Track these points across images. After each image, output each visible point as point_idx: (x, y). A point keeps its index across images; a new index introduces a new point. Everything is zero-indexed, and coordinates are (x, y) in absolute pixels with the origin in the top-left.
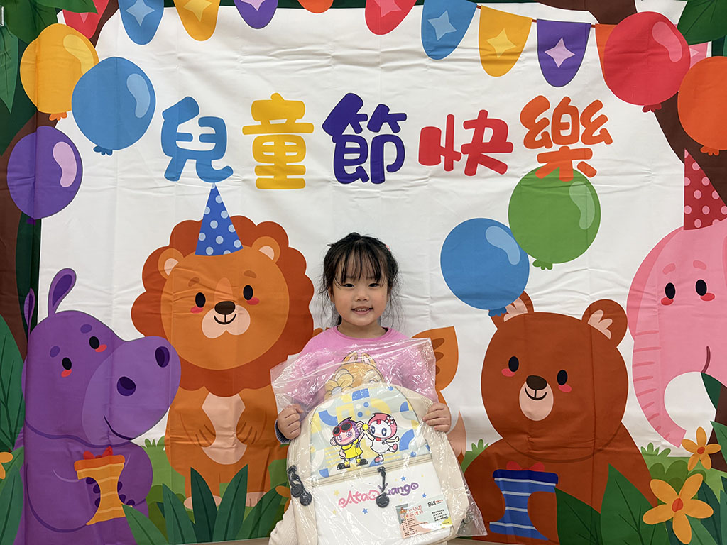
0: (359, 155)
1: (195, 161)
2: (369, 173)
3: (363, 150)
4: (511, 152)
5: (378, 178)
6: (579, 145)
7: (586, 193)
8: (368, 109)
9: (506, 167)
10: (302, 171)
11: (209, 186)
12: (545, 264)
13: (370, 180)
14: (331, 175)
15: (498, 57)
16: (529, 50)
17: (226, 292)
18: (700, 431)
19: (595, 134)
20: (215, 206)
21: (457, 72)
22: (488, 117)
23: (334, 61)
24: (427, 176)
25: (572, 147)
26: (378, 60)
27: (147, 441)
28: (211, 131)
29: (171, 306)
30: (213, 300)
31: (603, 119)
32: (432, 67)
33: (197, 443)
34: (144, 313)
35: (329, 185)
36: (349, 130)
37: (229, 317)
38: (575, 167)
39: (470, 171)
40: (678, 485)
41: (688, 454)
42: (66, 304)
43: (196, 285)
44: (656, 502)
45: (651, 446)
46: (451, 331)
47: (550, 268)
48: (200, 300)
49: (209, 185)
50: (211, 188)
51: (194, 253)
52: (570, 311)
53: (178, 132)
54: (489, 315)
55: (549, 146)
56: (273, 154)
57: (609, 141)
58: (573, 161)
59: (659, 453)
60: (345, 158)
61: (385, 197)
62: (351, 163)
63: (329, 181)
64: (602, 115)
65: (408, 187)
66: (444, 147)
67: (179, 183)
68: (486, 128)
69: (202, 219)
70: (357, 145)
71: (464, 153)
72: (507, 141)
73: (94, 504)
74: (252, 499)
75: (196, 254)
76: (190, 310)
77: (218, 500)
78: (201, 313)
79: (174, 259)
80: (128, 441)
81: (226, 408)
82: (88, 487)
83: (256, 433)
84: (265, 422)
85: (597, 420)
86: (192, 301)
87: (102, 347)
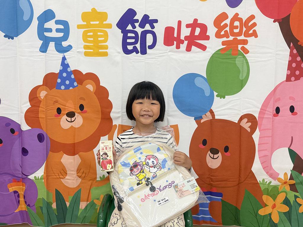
0: (134, 40)
1: (54, 43)
2: (139, 49)
3: (136, 38)
4: (209, 40)
5: (144, 52)
6: (242, 37)
7: (243, 62)
8: (139, 17)
9: (206, 47)
10: (106, 47)
12: (222, 96)
13: (140, 53)
14: (120, 49)
17: (71, 107)
18: (286, 174)
19: (249, 33)
20: (65, 65)
22: (198, 22)
24: (167, 52)
25: (239, 38)
28: (61, 27)
29: (44, 114)
30: (65, 111)
31: (255, 25)
33: (58, 177)
34: (31, 117)
36: (130, 27)
37: (73, 119)
38: (239, 49)
39: (188, 49)
41: (279, 184)
43: (57, 104)
44: (265, 205)
45: (263, 180)
46: (176, 126)
47: (224, 98)
48: (59, 111)
49: (61, 55)
50: (62, 56)
51: (55, 88)
53: (44, 27)
54: (194, 119)
55: (228, 37)
56: (92, 39)
57: (256, 36)
58: (239, 45)
59: (267, 183)
60: (127, 41)
61: (147, 61)
62: (131, 44)
63: (120, 53)
64: (254, 22)
65: (158, 57)
66: (176, 37)
67: (47, 54)
68: (197, 28)
69: (59, 72)
70: (133, 35)
71: (185, 40)
72: (207, 35)
73: (18, 202)
74: (83, 205)
75: (56, 89)
76: (54, 116)
77: (68, 204)
78: (59, 117)
79: (45, 91)
80: (26, 177)
81: (72, 161)
82: (15, 195)
83: (86, 174)
84: (90, 168)
85: (241, 169)
86: (55, 111)
87: (16, 133)
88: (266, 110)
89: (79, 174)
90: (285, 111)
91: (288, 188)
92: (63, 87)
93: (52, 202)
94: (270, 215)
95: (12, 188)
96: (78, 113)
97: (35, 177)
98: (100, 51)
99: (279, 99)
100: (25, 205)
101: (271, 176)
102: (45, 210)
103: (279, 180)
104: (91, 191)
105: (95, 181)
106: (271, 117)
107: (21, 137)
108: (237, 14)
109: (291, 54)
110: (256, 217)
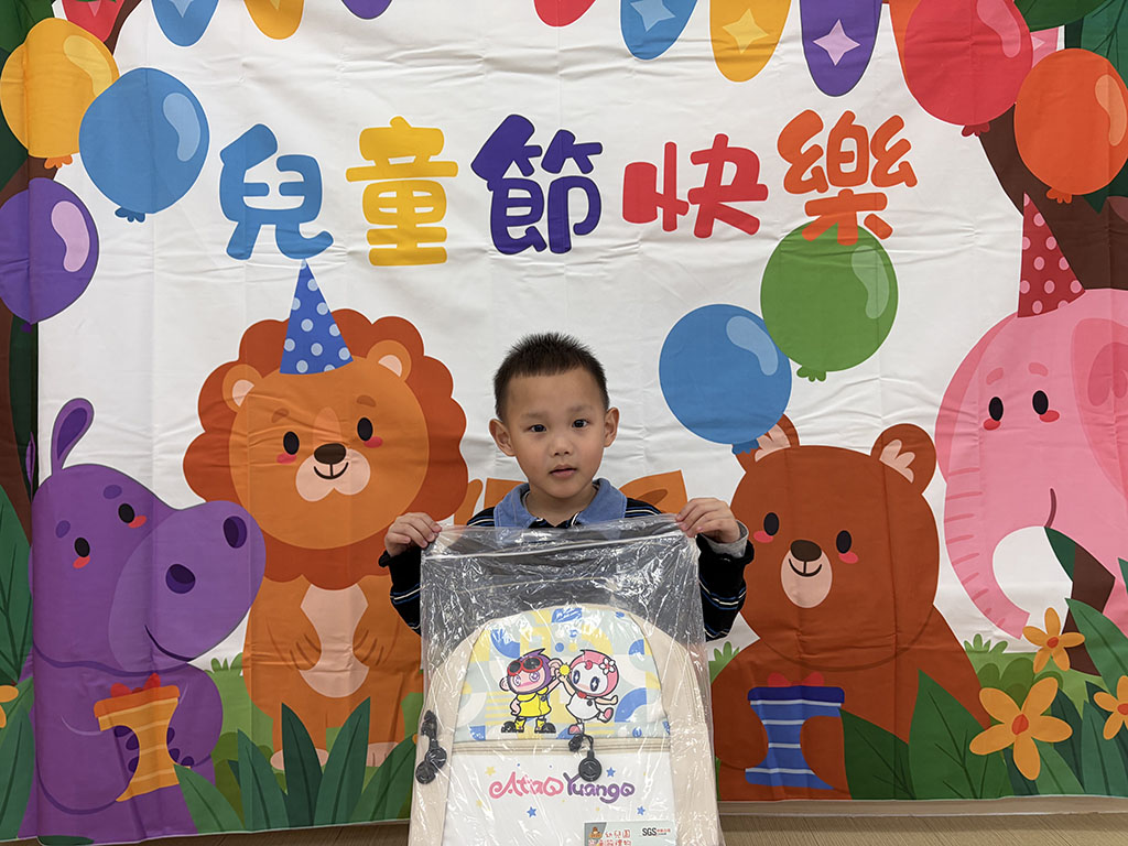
0: (529, 209)
1: (274, 226)
2: (546, 237)
3: (535, 201)
4: (765, 199)
5: (561, 245)
6: (868, 188)
7: (876, 264)
8: (542, 138)
9: (757, 222)
10: (441, 236)
11: (296, 266)
12: (815, 373)
13: (548, 249)
14: (487, 241)
15: (742, 52)
16: (790, 39)
17: (329, 429)
18: (1051, 613)
19: (889, 172)
20: (308, 295)
21: (677, 77)
22: (729, 146)
23: (487, 67)
24: (636, 240)
25: (857, 190)
26: (555, 63)
27: (215, 661)
28: (297, 177)
29: (246, 453)
30: (311, 443)
31: (904, 146)
32: (639, 72)
33: (292, 663)
34: (203, 465)
35: (486, 258)
36: (513, 172)
37: (337, 468)
38: (861, 223)
39: (703, 231)
40: (1019, 696)
41: (1033, 648)
42: (78, 455)
43: (283, 420)
44: (989, 722)
45: (978, 638)
46: (677, 477)
47: (822, 378)
48: (291, 443)
49: (296, 264)
50: (299, 268)
52: (853, 442)
53: (245, 181)
54: (734, 452)
55: (823, 189)
56: (394, 210)
57: (912, 182)
58: (858, 213)
59: (991, 649)
60: (508, 214)
61: (570, 274)
62: (518, 221)
63: (485, 251)
64: (903, 140)
65: (606, 257)
66: (662, 193)
67: (252, 261)
68: (725, 163)
69: (288, 317)
70: (526, 194)
71: (692, 203)
72: (759, 182)
73: (127, 767)
74: (377, 754)
75: (281, 372)
76: (275, 459)
77: (323, 757)
78: (294, 464)
79: (247, 382)
80: (184, 662)
82: (118, 742)
83: (383, 647)
84: (397, 630)
85: (897, 602)
86: (278, 444)
87: (139, 520)
91: (1062, 662)
95: (110, 719)
96: (355, 447)
102: (246, 773)
103: (1032, 635)
105: (415, 673)
108: (849, 116)
109: (1029, 230)
110: (963, 766)
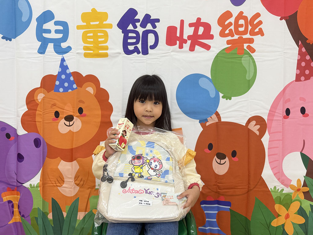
0: (136, 40)
1: (53, 44)
2: (140, 50)
3: (137, 38)
4: (213, 39)
5: (145, 52)
6: (248, 36)
7: (250, 62)
8: (140, 16)
9: (210, 47)
10: (107, 48)
11: (60, 57)
12: (228, 97)
13: (141, 53)
14: (121, 50)
17: (69, 110)
18: (299, 181)
19: (255, 31)
20: (64, 67)
22: (201, 21)
24: (169, 52)
25: (244, 37)
28: (61, 28)
29: (41, 117)
30: (63, 115)
31: (260, 23)
33: (55, 185)
34: (27, 121)
35: (121, 56)
36: (130, 27)
37: (71, 123)
38: (245, 48)
39: (192, 49)
41: (292, 191)
43: (54, 107)
45: (275, 188)
47: (230, 99)
48: (57, 114)
50: (61, 58)
53: (43, 28)
54: (199, 122)
55: (233, 36)
56: (92, 40)
57: (262, 34)
58: (244, 44)
59: (279, 191)
60: (128, 42)
61: (149, 62)
62: (132, 44)
63: (120, 54)
64: (260, 20)
65: (160, 57)
66: (179, 36)
67: (46, 55)
68: (200, 27)
69: (57, 74)
70: (134, 35)
71: (189, 40)
72: (211, 34)
73: (12, 213)
74: (81, 216)
75: (54, 91)
76: (52, 119)
77: (65, 214)
78: (57, 121)
79: (42, 94)
80: (21, 184)
81: (70, 168)
82: (9, 205)
83: (84, 181)
84: (88, 175)
85: (250, 175)
86: (53, 115)
87: (12, 138)
88: (275, 112)
89: (77, 182)
90: (296, 112)
91: (301, 196)
92: (61, 90)
93: (48, 212)
94: (283, 225)
95: (7, 198)
96: (77, 116)
97: (31, 185)
98: (100, 52)
99: (289, 100)
100: (19, 216)
101: (282, 183)
102: (40, 221)
103: (292, 187)
104: (89, 200)
105: (94, 189)
106: (281, 119)
107: (16, 143)
108: (241, 13)
109: (300, 53)
110: (269, 229)
